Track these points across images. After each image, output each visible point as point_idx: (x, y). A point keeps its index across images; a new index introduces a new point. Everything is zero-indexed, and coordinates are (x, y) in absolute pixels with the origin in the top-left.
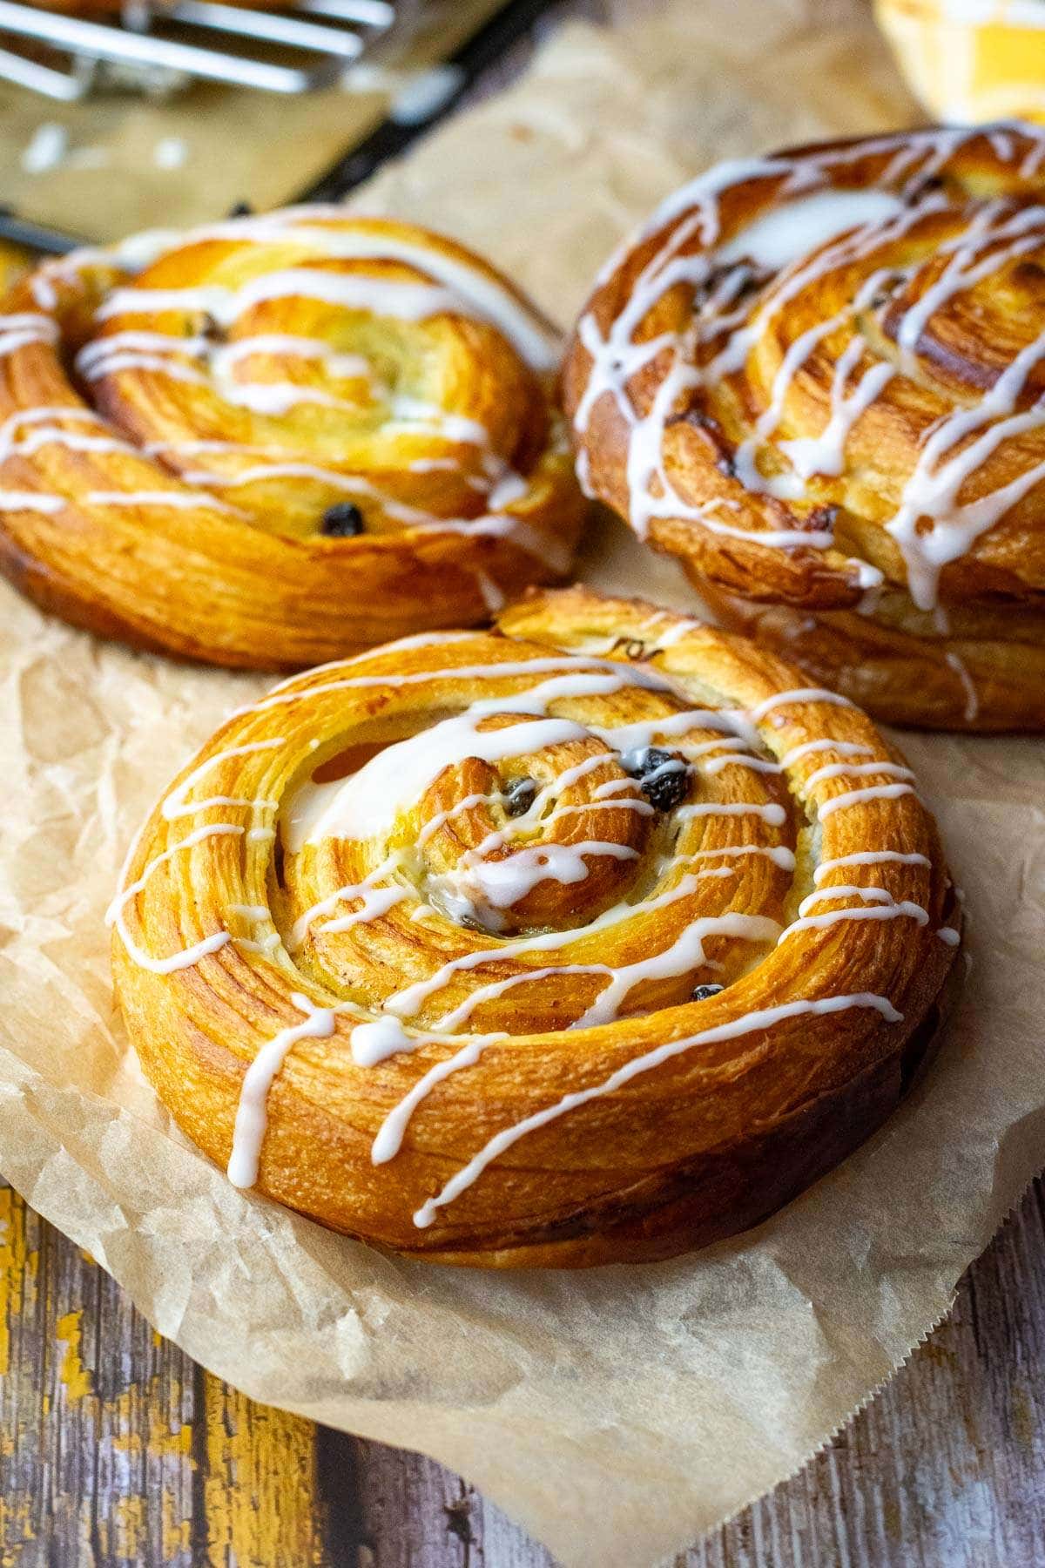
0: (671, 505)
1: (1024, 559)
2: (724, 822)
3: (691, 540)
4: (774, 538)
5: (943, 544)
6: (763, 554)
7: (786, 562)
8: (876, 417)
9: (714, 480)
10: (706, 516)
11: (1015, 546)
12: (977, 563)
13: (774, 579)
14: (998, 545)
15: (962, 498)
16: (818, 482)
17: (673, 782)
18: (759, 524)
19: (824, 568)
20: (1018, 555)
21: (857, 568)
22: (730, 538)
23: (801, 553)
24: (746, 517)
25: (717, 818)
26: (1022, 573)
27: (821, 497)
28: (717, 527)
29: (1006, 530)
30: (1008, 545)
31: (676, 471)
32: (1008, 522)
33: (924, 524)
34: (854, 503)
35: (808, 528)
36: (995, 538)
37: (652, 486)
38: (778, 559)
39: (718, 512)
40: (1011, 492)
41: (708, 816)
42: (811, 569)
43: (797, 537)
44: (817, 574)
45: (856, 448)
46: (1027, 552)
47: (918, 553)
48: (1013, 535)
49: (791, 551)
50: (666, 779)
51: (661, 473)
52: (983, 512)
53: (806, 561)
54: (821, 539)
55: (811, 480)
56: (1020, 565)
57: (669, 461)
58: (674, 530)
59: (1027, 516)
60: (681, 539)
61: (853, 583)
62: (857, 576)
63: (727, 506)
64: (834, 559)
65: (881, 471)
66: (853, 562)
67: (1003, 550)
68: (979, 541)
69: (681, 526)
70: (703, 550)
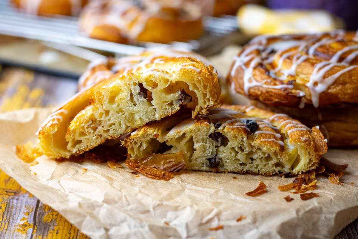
0: (254, 83)
1: (340, 91)
2: (266, 135)
3: (259, 91)
4: (279, 87)
5: (320, 88)
6: (276, 91)
7: (282, 92)
8: (304, 64)
9: (265, 76)
10: (262, 84)
11: (338, 88)
12: (328, 93)
13: (279, 97)
14: (333, 88)
15: (324, 77)
16: (290, 77)
17: (254, 125)
18: (275, 85)
19: (291, 93)
20: (339, 90)
21: (299, 92)
22: (268, 88)
23: (286, 89)
24: (272, 83)
25: (264, 134)
26: (340, 96)
27: (291, 79)
28: (265, 86)
29: (336, 85)
30: (336, 88)
31: (255, 77)
32: (336, 83)
33: (316, 84)
34: (298, 81)
35: (287, 84)
36: (333, 87)
37: (250, 81)
38: (280, 92)
39: (266, 83)
40: (337, 75)
41: (262, 133)
42: (287, 94)
43: (285, 86)
44: (290, 94)
45: (299, 70)
46: (340, 90)
47: (314, 90)
48: (337, 86)
49: (283, 89)
50: (252, 124)
51: (252, 78)
52: (330, 80)
53: (286, 92)
54: (290, 87)
55: (288, 76)
56: (339, 93)
57: (254, 75)
58: (255, 89)
59: (340, 81)
60: (256, 91)
61: (298, 96)
62: (299, 94)
63: (268, 82)
64: (294, 91)
65: (305, 74)
66: (298, 91)
67: (335, 90)
68: (329, 88)
69: (256, 88)
70: (262, 92)
